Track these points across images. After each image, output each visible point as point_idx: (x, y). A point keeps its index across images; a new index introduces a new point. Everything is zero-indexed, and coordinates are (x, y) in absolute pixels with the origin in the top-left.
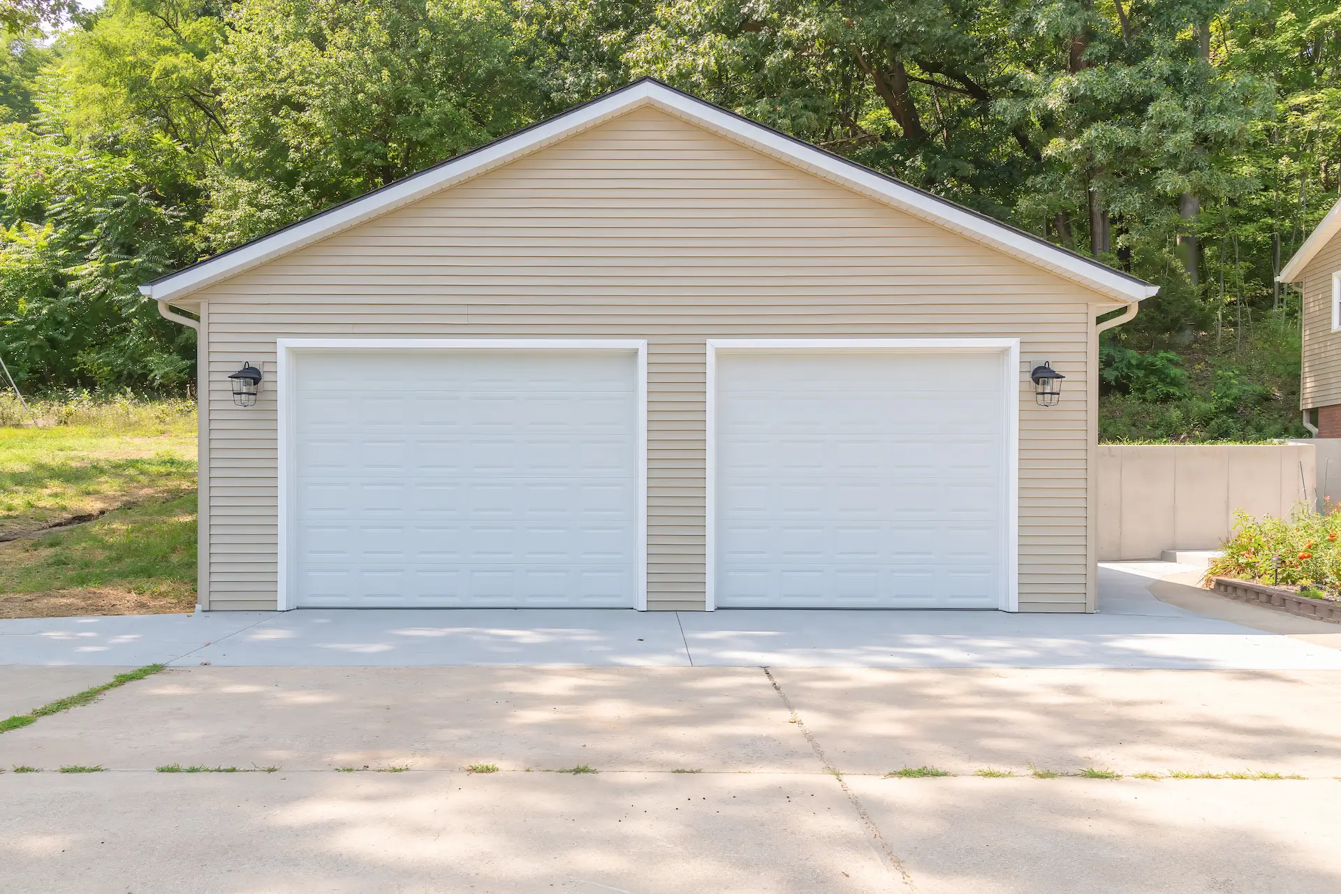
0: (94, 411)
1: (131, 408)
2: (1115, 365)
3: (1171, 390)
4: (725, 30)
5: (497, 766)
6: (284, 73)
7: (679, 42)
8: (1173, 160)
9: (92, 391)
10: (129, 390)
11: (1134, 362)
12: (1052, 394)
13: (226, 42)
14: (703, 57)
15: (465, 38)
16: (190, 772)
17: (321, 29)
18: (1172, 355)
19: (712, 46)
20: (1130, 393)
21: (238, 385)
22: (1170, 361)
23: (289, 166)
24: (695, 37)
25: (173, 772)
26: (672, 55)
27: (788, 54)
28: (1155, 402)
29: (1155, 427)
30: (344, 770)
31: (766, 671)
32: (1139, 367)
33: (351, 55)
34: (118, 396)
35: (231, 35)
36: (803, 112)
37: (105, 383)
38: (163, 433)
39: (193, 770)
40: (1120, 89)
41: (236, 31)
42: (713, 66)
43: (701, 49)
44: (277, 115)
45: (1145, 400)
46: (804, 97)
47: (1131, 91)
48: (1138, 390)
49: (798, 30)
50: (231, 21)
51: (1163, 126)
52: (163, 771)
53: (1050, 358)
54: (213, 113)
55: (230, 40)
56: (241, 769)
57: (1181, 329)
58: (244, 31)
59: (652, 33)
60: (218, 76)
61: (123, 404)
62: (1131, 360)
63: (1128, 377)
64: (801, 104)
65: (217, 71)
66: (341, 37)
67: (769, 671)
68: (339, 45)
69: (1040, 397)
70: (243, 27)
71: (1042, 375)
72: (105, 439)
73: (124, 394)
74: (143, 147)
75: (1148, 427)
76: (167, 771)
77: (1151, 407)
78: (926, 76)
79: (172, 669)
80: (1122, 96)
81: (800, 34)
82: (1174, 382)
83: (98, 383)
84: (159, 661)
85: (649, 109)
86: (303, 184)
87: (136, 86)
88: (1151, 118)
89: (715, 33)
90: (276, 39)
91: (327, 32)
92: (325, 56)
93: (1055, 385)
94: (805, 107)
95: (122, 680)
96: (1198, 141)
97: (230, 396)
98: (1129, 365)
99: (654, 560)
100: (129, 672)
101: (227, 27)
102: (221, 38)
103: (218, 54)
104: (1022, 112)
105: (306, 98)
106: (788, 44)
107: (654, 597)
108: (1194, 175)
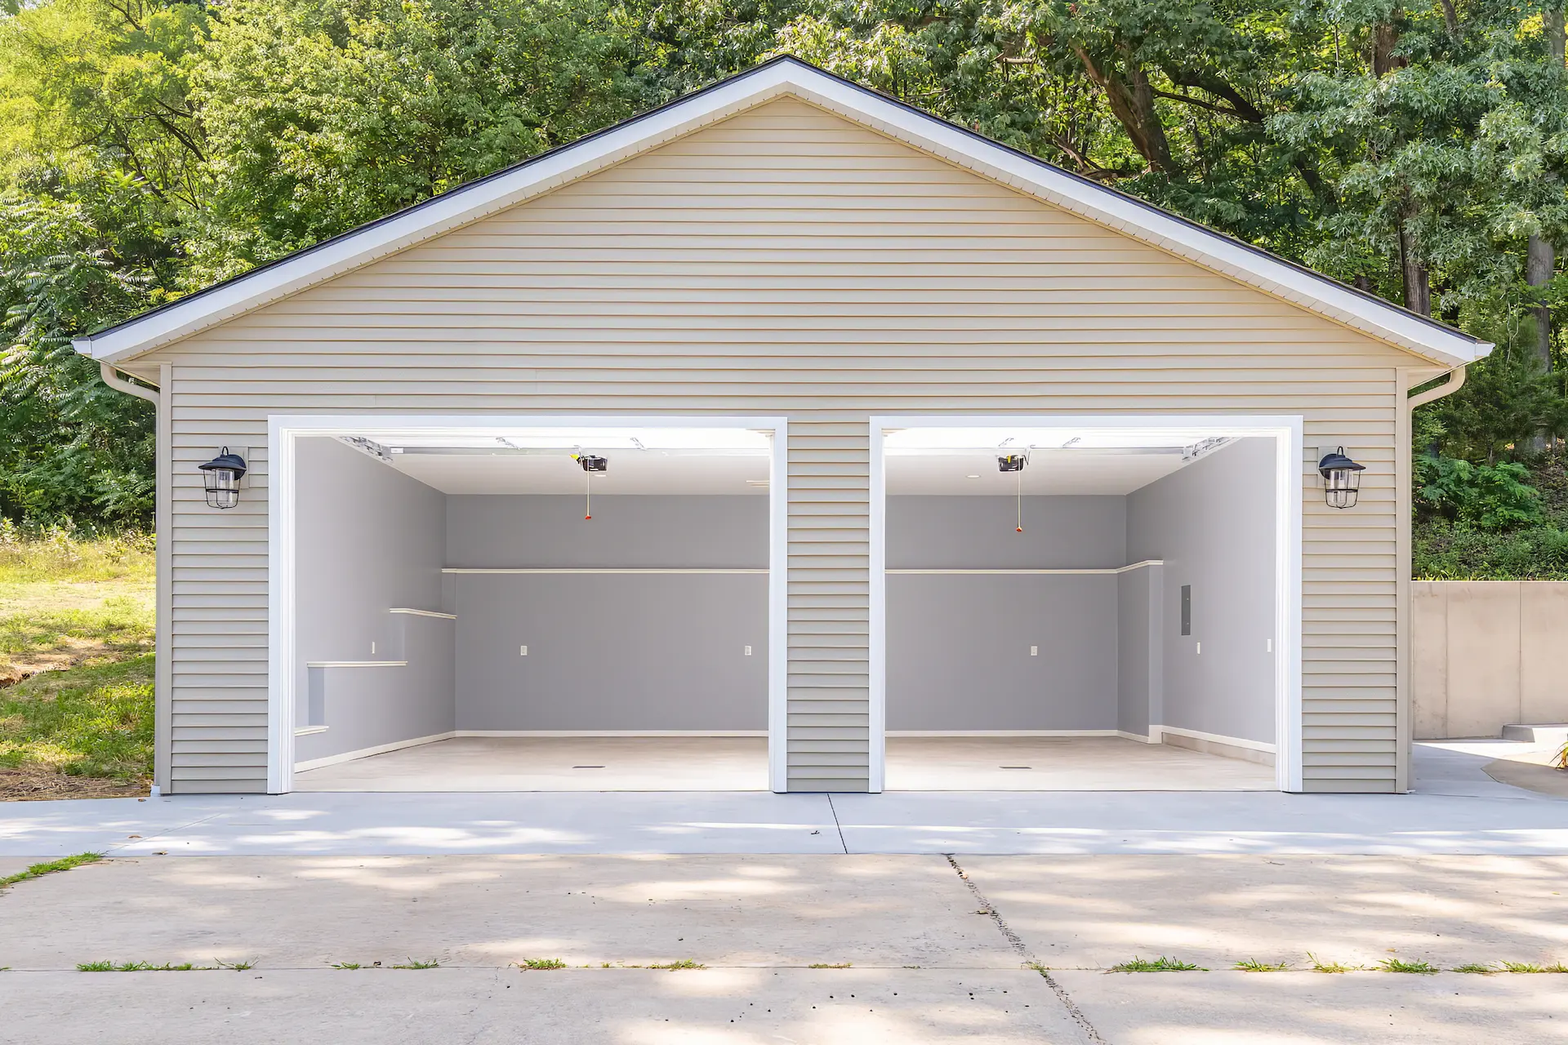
0: (20, 549)
1: (72, 544)
2: (1439, 481)
3: (1516, 515)
4: (901, 20)
5: (563, 962)
6: (288, 80)
7: (837, 37)
8: (1517, 191)
9: (17, 521)
10: (69, 520)
11: (1465, 476)
12: (1347, 490)
13: (208, 38)
14: (872, 57)
15: (542, 30)
16: (127, 970)
17: (341, 22)
18: (1518, 467)
19: (885, 42)
20: (1458, 519)
21: (214, 478)
22: (1514, 476)
23: (296, 207)
24: (863, 29)
25: (101, 970)
26: (828, 53)
27: (989, 51)
28: (1494, 531)
29: (1495, 564)
30: (346, 967)
31: (949, 858)
32: (1472, 483)
33: (383, 55)
34: (54, 528)
35: (215, 28)
36: (1011, 130)
37: (36, 511)
38: (117, 576)
39: (129, 968)
40: (1444, 96)
41: (223, 23)
42: (886, 70)
43: (870, 47)
44: (280, 137)
45: (1480, 528)
46: (1012, 111)
47: (1458, 99)
48: (1469, 514)
49: (1002, 19)
50: (215, 9)
51: (1501, 147)
52: (86, 970)
53: (1346, 443)
54: (193, 142)
55: (213, 36)
56: (199, 968)
57: (1528, 433)
58: (233, 23)
59: (800, 26)
60: (197, 83)
61: (59, 537)
62: (1461, 474)
63: (1458, 499)
64: (1008, 120)
65: (195, 78)
66: (370, 29)
67: (954, 858)
68: (367, 41)
69: (1331, 495)
70: (231, 17)
71: (1333, 464)
72: (33, 585)
73: (63, 526)
74: (93, 188)
75: (1486, 564)
76: (92, 970)
77: (1487, 538)
78: (1179, 91)
79: (112, 859)
80: (1448, 105)
81: (1006, 24)
82: (1522, 505)
83: (26, 511)
84: (93, 850)
85: (788, 99)
86: (316, 231)
87: (83, 98)
88: (1486, 135)
89: (889, 23)
90: (278, 33)
91: (350, 22)
92: (347, 55)
93: (1352, 478)
94: (1013, 124)
95: (38, 872)
96: (1548, 166)
97: (201, 495)
98: (1459, 481)
99: (796, 721)
100: (49, 862)
101: (210, 18)
102: (202, 33)
103: (196, 55)
104: (1310, 129)
105: (320, 114)
106: (989, 38)
107: (796, 774)
108: (1546, 210)
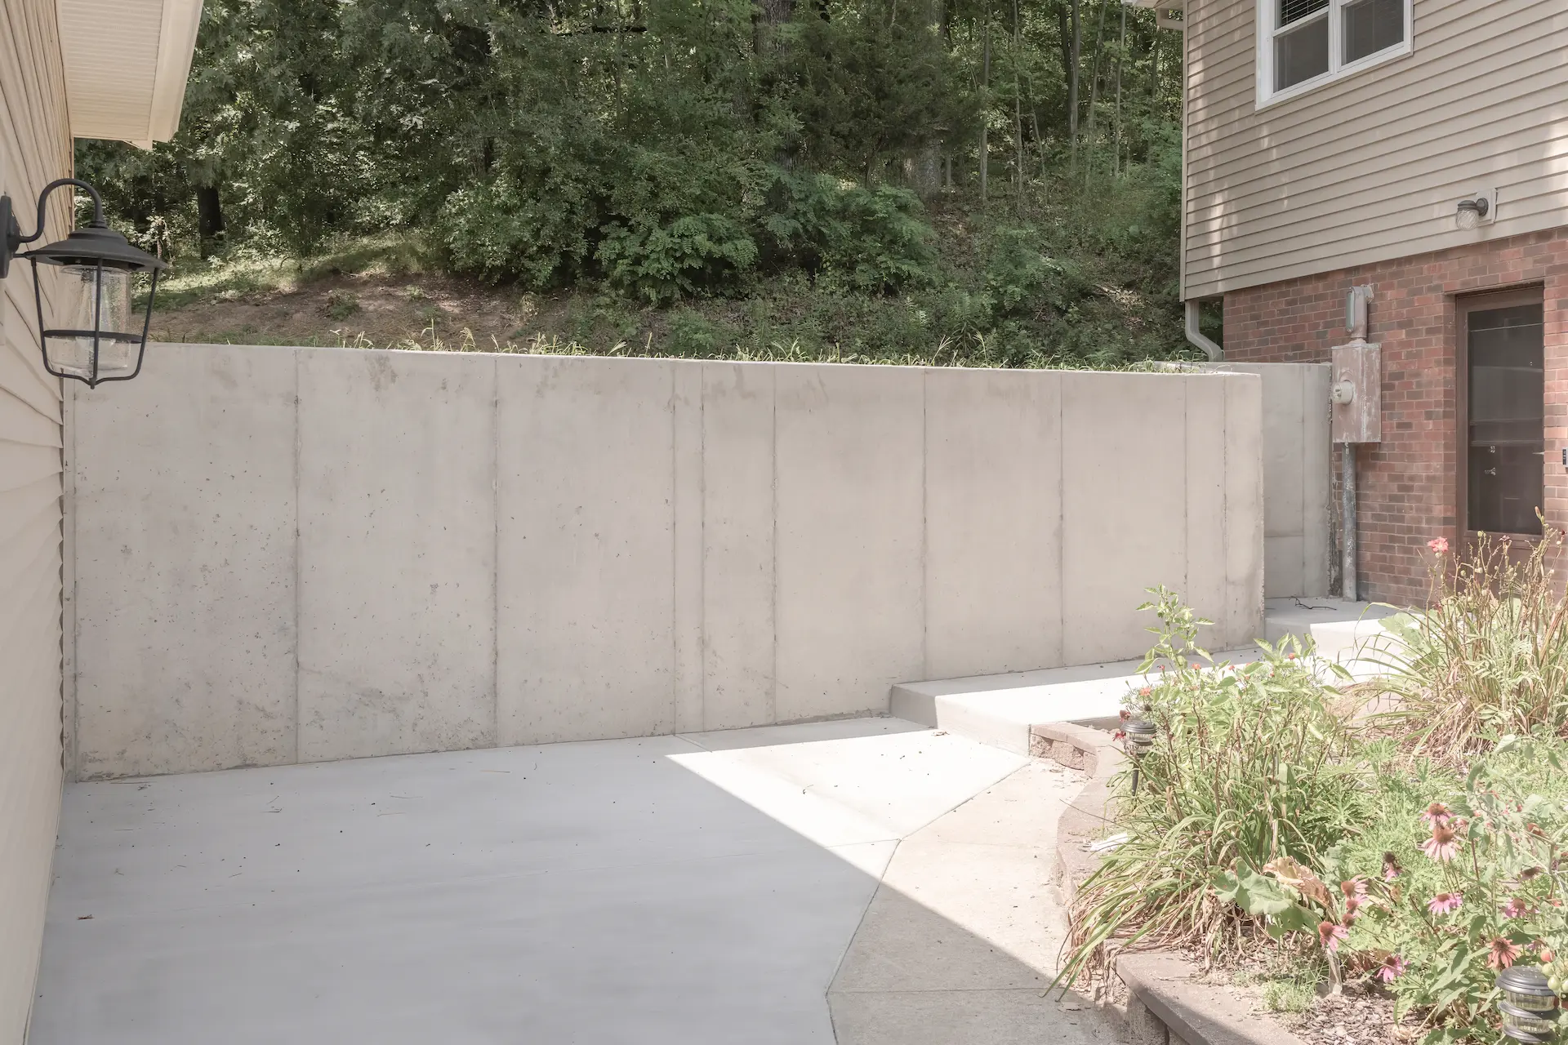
3: (905, 268)
11: (832, 202)
20: (822, 271)
28: (873, 291)
32: (841, 213)
45: (854, 287)
48: (838, 265)
63: (821, 239)
77: (863, 301)
98: (821, 209)
